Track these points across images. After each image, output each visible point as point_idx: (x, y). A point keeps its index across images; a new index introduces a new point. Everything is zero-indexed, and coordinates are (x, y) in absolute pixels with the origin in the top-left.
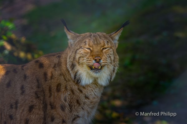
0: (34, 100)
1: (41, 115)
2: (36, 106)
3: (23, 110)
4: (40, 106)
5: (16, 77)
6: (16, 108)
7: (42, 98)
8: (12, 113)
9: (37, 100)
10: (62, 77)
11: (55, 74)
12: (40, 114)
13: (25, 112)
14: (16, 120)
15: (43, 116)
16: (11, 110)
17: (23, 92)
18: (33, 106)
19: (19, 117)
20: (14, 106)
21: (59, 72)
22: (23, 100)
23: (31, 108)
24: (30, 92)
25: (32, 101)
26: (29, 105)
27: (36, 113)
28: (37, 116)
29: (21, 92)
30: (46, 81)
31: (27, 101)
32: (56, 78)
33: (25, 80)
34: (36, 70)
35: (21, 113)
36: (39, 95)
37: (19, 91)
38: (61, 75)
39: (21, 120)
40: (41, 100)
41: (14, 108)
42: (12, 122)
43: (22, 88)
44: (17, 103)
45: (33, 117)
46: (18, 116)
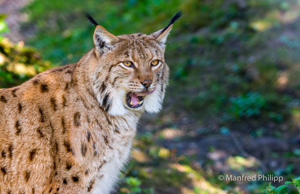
0: (37, 141)
1: (48, 163)
2: (39, 149)
3: (21, 158)
4: (45, 149)
5: (7, 109)
6: (11, 156)
7: (49, 136)
8: (5, 165)
9: (42, 140)
10: (81, 102)
11: (69, 99)
12: (46, 161)
13: (25, 161)
14: (12, 175)
15: (51, 164)
16: (2, 160)
17: (19, 132)
18: (35, 150)
19: (16, 170)
20: (7, 154)
21: (76, 95)
22: (19, 143)
23: (32, 154)
24: (30, 130)
25: (34, 144)
26: (29, 149)
27: (39, 160)
28: (41, 165)
29: (16, 131)
30: (55, 110)
31: (26, 144)
32: (71, 104)
33: (20, 112)
34: (37, 96)
35: (19, 163)
36: (44, 133)
37: (13, 131)
38: (78, 99)
39: (18, 173)
40: (48, 140)
41: (7, 156)
42: (6, 178)
43: (17, 125)
44: (10, 149)
45: (37, 167)
46: (14, 168)
